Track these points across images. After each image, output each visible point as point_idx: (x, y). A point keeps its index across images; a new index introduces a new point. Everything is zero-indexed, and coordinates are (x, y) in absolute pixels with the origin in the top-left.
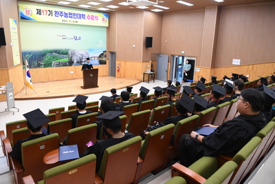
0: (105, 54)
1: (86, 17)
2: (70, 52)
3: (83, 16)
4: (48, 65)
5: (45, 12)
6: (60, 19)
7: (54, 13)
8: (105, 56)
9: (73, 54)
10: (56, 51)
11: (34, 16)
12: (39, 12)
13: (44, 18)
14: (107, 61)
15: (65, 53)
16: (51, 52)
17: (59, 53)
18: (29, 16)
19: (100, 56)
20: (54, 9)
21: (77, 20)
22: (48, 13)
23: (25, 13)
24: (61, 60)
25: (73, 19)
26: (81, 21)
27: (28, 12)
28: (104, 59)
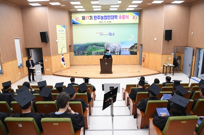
0: (136, 46)
1: (118, 18)
2: (105, 45)
3: (116, 17)
4: (90, 54)
5: (87, 18)
6: (97, 21)
7: (93, 17)
8: (136, 48)
9: (108, 46)
10: (95, 44)
11: (81, 21)
12: (84, 18)
13: (87, 21)
14: (138, 52)
15: (102, 45)
16: (92, 45)
17: (97, 46)
18: (77, 21)
19: (131, 48)
20: (93, 15)
21: (111, 20)
22: (90, 18)
23: (75, 20)
24: (99, 51)
25: (107, 20)
26: (114, 21)
27: (77, 19)
28: (135, 50)
